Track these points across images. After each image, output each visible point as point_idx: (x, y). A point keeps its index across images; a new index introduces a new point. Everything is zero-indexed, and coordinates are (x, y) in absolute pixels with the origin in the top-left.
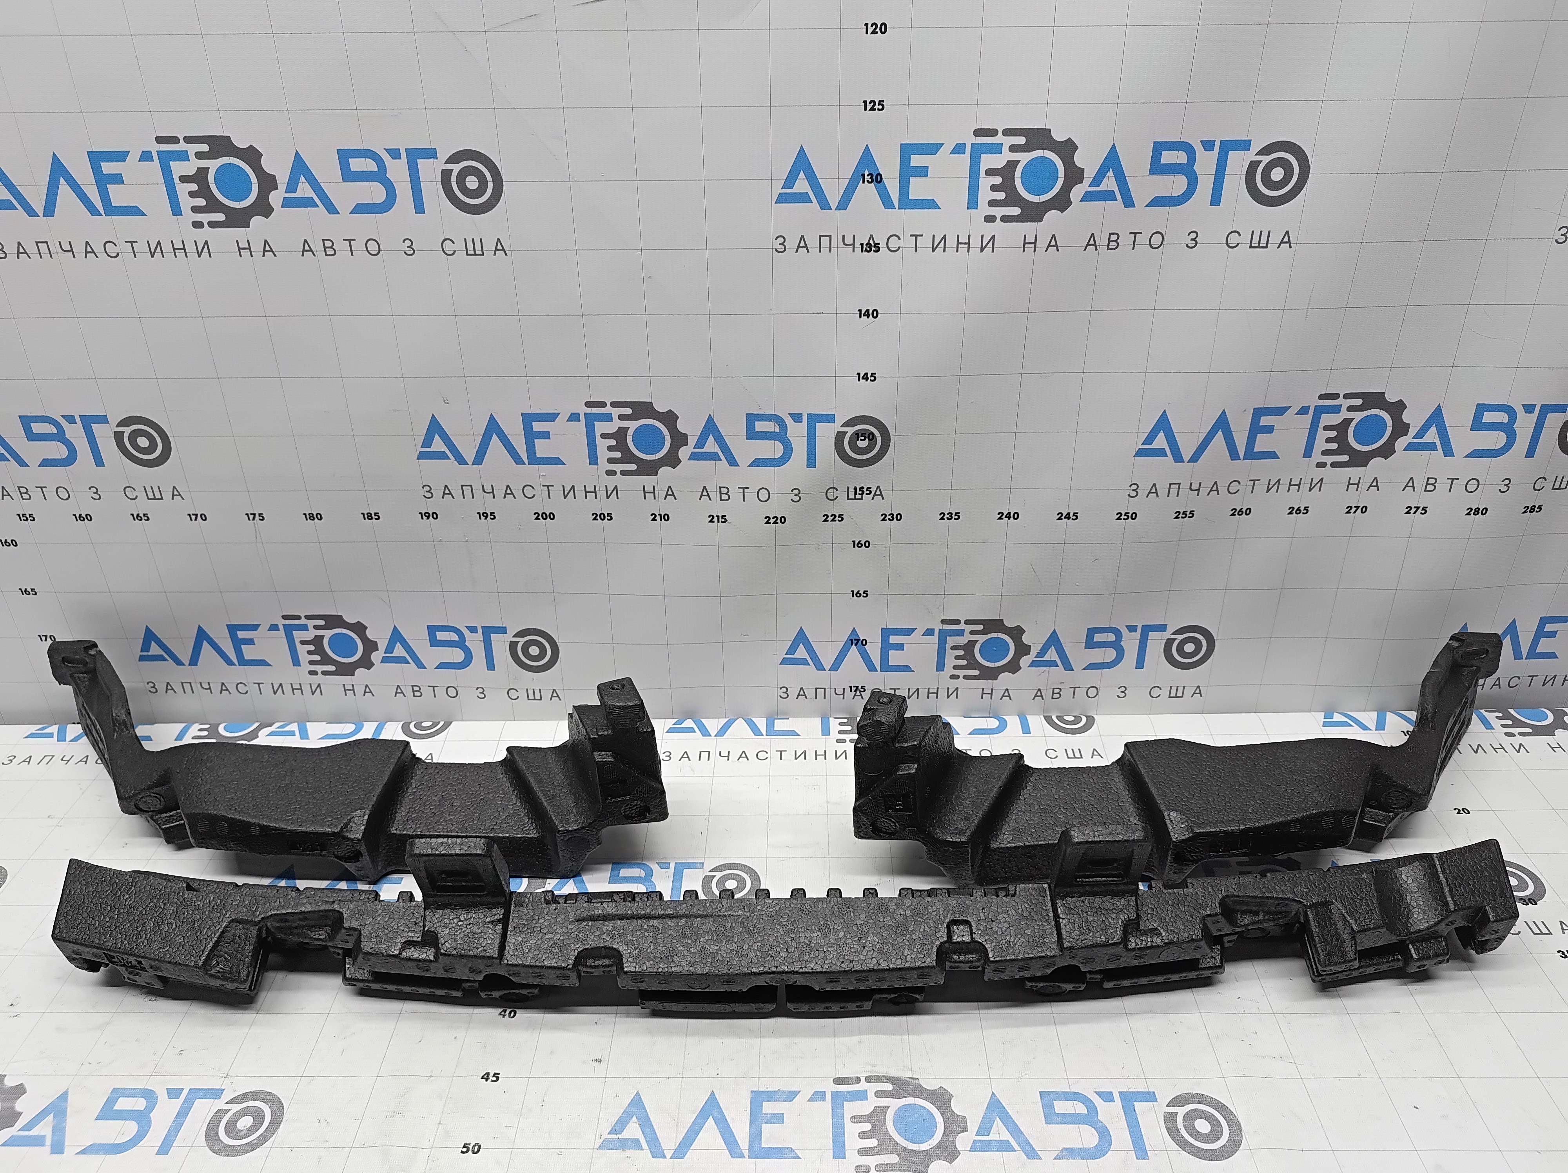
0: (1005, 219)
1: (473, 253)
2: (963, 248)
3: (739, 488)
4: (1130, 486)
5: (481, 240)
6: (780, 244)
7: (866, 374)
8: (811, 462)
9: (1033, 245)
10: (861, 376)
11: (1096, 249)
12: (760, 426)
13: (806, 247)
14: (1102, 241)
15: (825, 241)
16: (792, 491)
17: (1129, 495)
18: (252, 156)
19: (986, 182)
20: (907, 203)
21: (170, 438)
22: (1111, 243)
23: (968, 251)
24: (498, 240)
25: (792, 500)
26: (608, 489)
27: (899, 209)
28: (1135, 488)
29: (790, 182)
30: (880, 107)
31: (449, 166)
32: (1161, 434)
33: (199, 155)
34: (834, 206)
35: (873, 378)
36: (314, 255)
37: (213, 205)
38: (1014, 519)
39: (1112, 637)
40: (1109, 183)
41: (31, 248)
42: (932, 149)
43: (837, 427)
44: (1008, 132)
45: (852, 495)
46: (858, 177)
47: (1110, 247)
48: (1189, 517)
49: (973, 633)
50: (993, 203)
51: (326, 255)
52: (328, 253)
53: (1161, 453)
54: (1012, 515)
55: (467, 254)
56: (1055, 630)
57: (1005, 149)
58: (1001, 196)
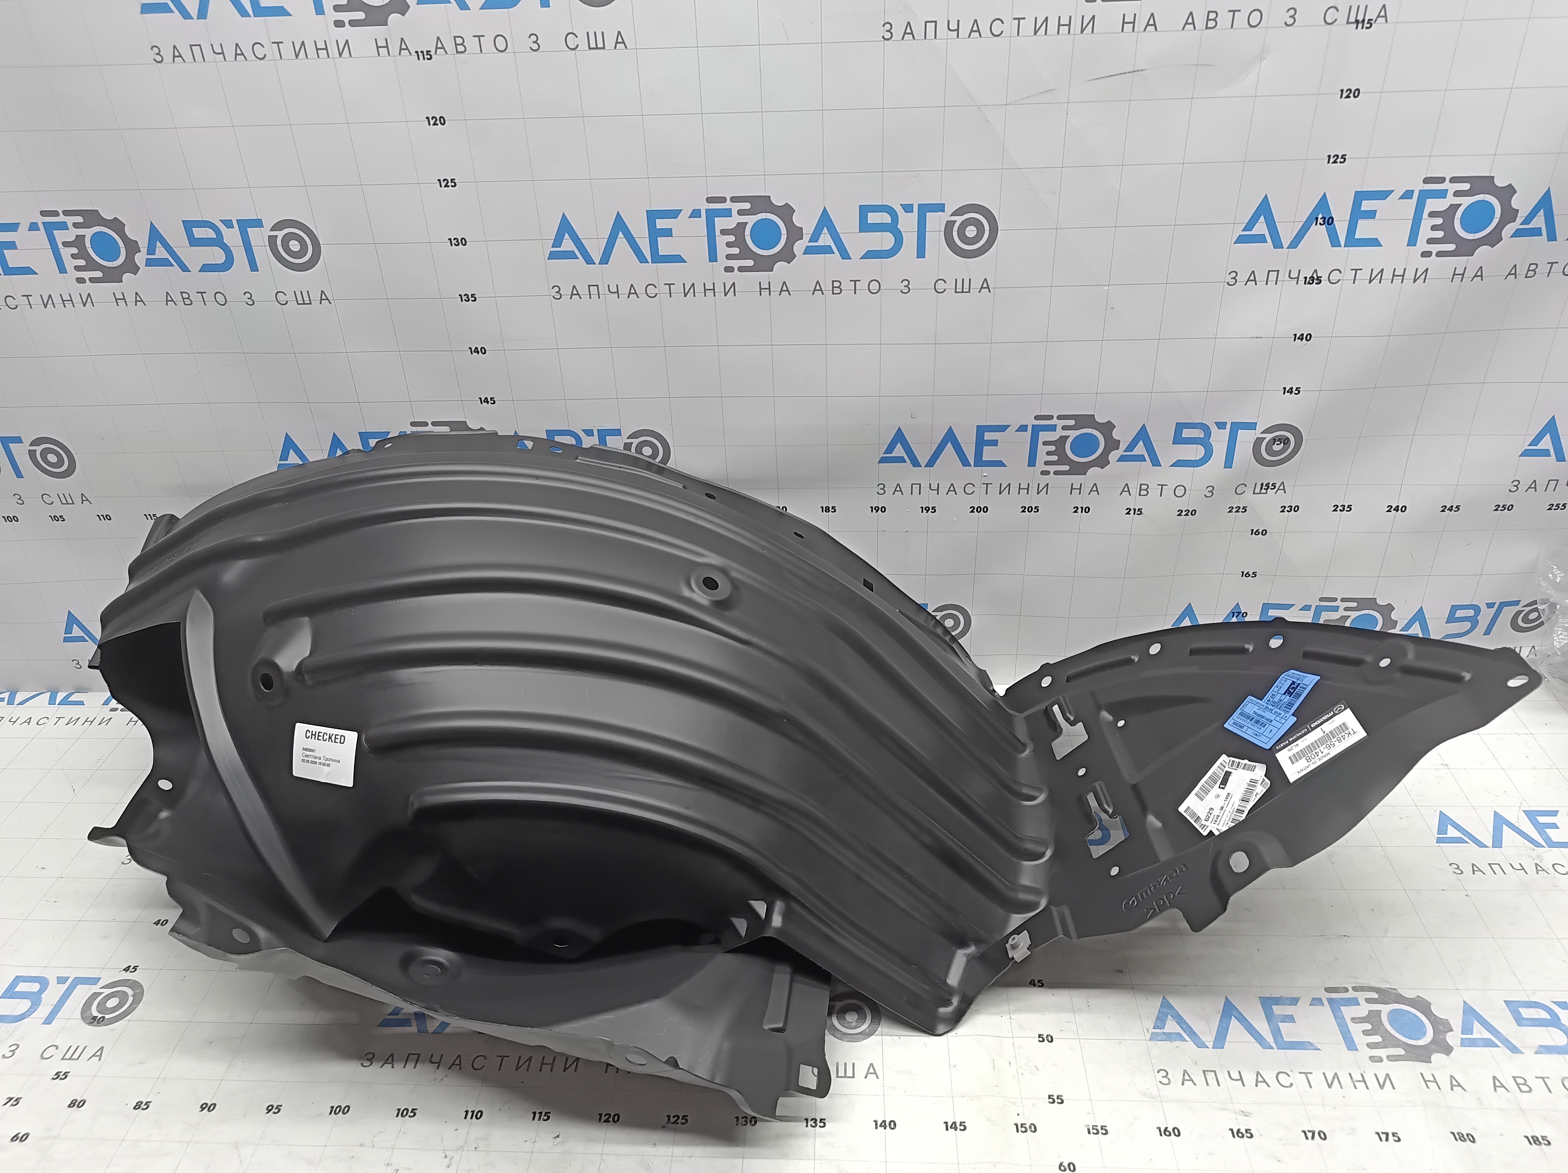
0: (1440, 254)
1: (961, 290)
2: (1398, 280)
3: (1158, 485)
4: (1512, 482)
5: (970, 280)
6: (1232, 278)
7: (1292, 388)
8: (1228, 464)
9: (1461, 276)
10: (1287, 390)
11: (1516, 278)
12: (1186, 433)
13: (1255, 280)
14: (1522, 271)
15: (1273, 275)
16: (1207, 488)
17: (1510, 491)
18: (786, 212)
19: (1427, 223)
20: (1352, 241)
21: (671, 447)
22: (1529, 272)
23: (1402, 282)
24: (985, 279)
25: (1205, 496)
26: (1040, 486)
27: (1345, 246)
28: (1517, 484)
29: (1250, 225)
30: (1342, 160)
31: (954, 218)
32: (1548, 436)
33: (741, 212)
34: (1285, 245)
35: (1297, 392)
36: (823, 294)
37: (746, 253)
38: (1402, 511)
39: (1471, 613)
40: (1539, 221)
41: (583, 290)
42: (1383, 195)
43: (1257, 433)
44: (1454, 180)
45: (1258, 490)
46: (1312, 219)
47: (1528, 275)
48: (1561, 509)
49: (1346, 609)
50: (1430, 241)
51: (833, 293)
52: (835, 292)
53: (1545, 453)
54: (1400, 508)
55: (956, 292)
56: (1422, 607)
57: (1450, 194)
58: (1440, 234)
